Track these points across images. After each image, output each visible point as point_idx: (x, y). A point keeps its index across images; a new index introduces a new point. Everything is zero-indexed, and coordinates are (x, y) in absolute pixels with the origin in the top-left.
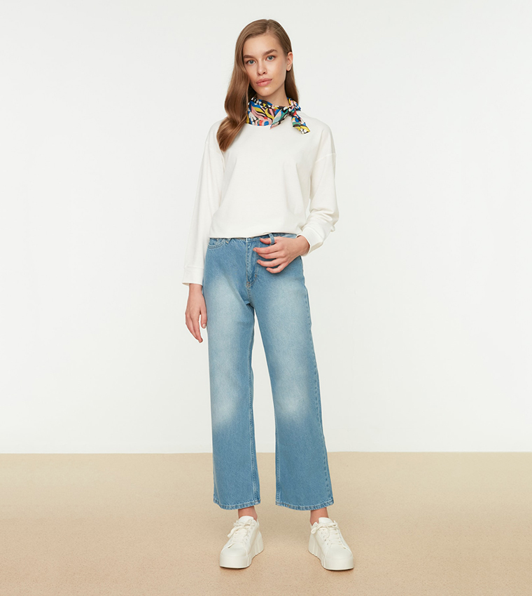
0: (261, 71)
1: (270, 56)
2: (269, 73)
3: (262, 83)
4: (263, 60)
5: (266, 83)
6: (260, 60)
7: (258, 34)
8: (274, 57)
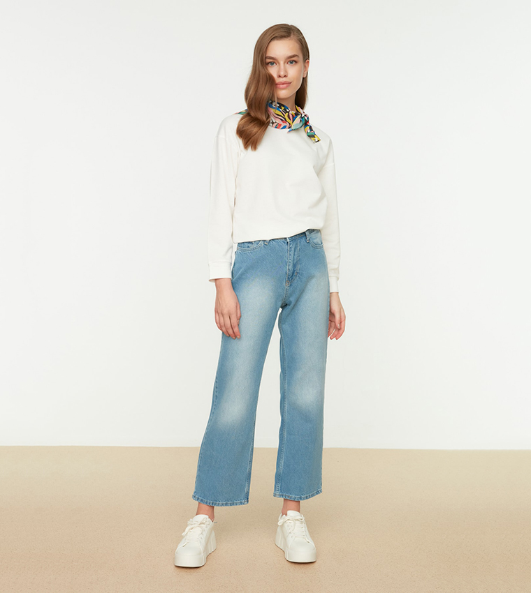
0: (282, 74)
1: (291, 60)
2: (289, 76)
3: (281, 86)
4: (285, 63)
5: (285, 86)
6: (282, 63)
7: (282, 37)
8: (296, 62)
